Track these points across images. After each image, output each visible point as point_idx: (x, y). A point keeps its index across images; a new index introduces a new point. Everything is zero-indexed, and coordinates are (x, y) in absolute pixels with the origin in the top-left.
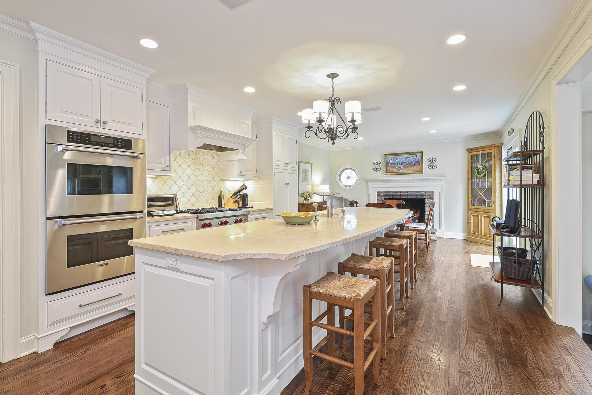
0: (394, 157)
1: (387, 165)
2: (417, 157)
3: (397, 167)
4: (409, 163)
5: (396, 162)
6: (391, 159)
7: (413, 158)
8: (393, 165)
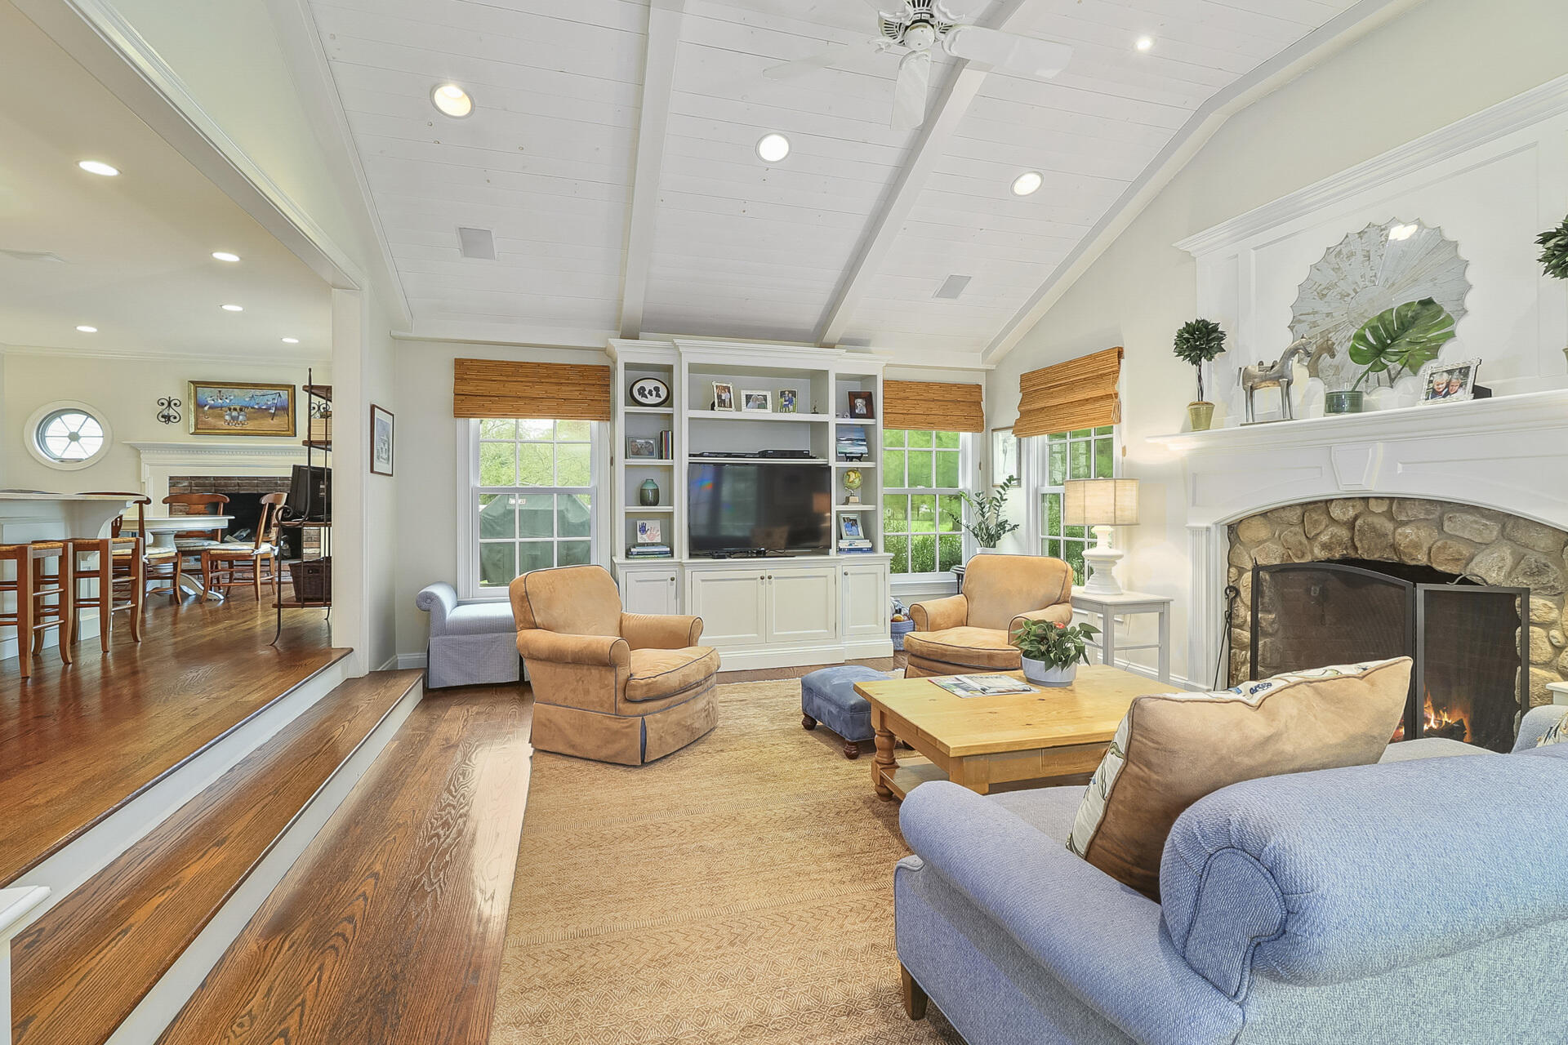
0: (220, 391)
1: (200, 410)
2: (280, 395)
3: (227, 418)
4: (260, 408)
5: (225, 404)
6: (209, 396)
7: (270, 397)
8: (218, 411)
